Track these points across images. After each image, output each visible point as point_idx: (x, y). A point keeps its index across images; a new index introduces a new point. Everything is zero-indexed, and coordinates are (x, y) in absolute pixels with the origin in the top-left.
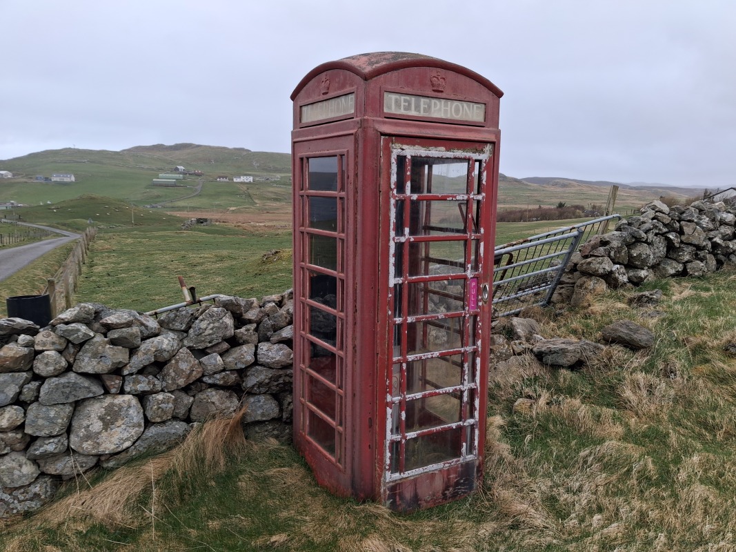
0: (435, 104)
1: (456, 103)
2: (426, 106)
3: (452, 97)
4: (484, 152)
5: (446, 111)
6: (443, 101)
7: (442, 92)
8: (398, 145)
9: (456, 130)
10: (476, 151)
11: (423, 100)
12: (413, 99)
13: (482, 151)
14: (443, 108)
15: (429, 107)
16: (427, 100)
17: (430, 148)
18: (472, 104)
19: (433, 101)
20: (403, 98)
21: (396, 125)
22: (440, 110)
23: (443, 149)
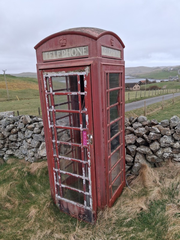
0: (63, 52)
1: (73, 49)
2: (60, 54)
3: (70, 47)
4: (85, 71)
5: (69, 54)
6: (67, 50)
7: (65, 46)
8: (46, 73)
9: (72, 62)
10: (81, 71)
11: (58, 52)
12: (54, 52)
13: (84, 71)
14: (67, 53)
15: (61, 54)
16: (60, 51)
17: (59, 72)
18: (81, 48)
19: (62, 51)
20: (50, 53)
21: (46, 64)
22: (66, 54)
23: (64, 72)
